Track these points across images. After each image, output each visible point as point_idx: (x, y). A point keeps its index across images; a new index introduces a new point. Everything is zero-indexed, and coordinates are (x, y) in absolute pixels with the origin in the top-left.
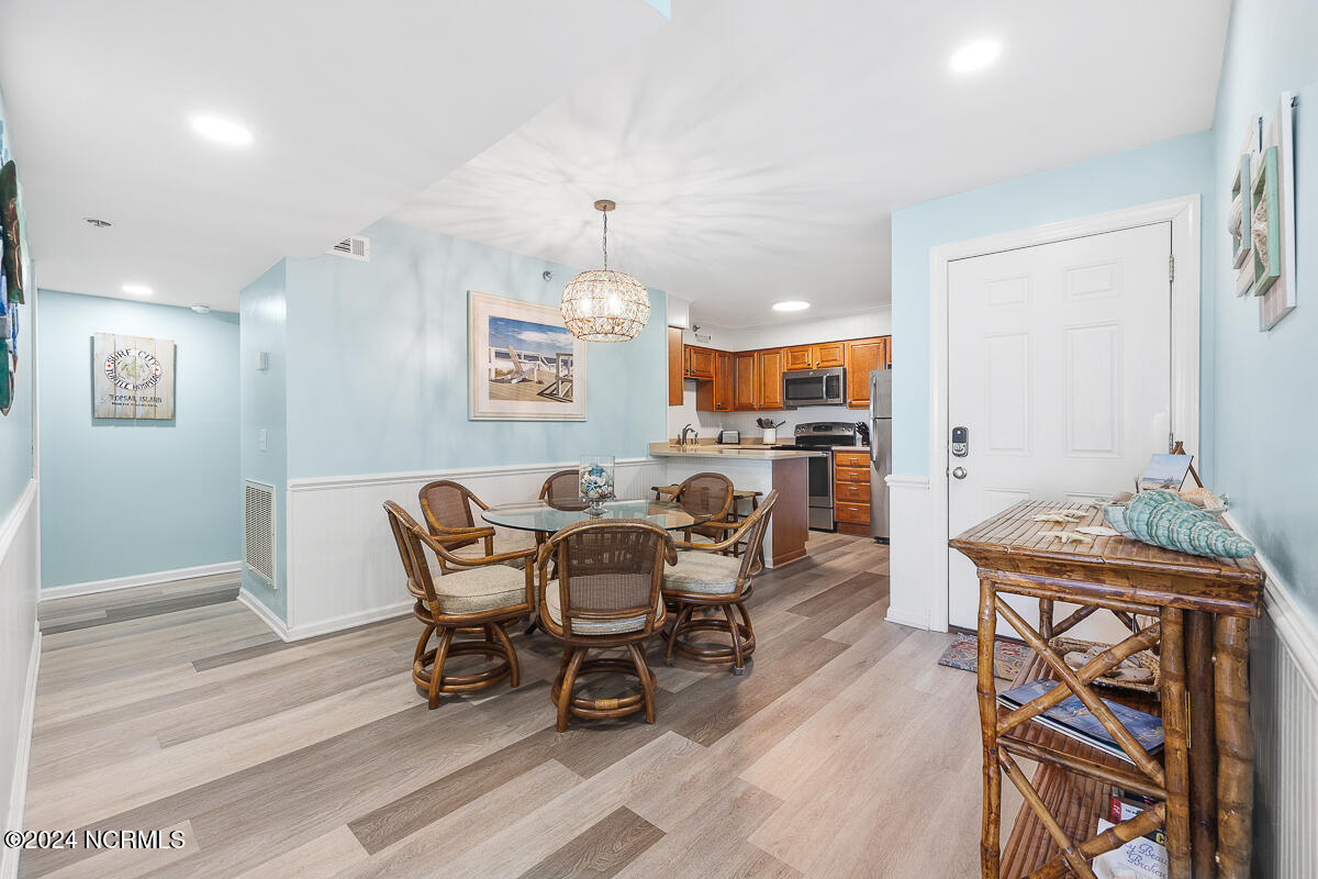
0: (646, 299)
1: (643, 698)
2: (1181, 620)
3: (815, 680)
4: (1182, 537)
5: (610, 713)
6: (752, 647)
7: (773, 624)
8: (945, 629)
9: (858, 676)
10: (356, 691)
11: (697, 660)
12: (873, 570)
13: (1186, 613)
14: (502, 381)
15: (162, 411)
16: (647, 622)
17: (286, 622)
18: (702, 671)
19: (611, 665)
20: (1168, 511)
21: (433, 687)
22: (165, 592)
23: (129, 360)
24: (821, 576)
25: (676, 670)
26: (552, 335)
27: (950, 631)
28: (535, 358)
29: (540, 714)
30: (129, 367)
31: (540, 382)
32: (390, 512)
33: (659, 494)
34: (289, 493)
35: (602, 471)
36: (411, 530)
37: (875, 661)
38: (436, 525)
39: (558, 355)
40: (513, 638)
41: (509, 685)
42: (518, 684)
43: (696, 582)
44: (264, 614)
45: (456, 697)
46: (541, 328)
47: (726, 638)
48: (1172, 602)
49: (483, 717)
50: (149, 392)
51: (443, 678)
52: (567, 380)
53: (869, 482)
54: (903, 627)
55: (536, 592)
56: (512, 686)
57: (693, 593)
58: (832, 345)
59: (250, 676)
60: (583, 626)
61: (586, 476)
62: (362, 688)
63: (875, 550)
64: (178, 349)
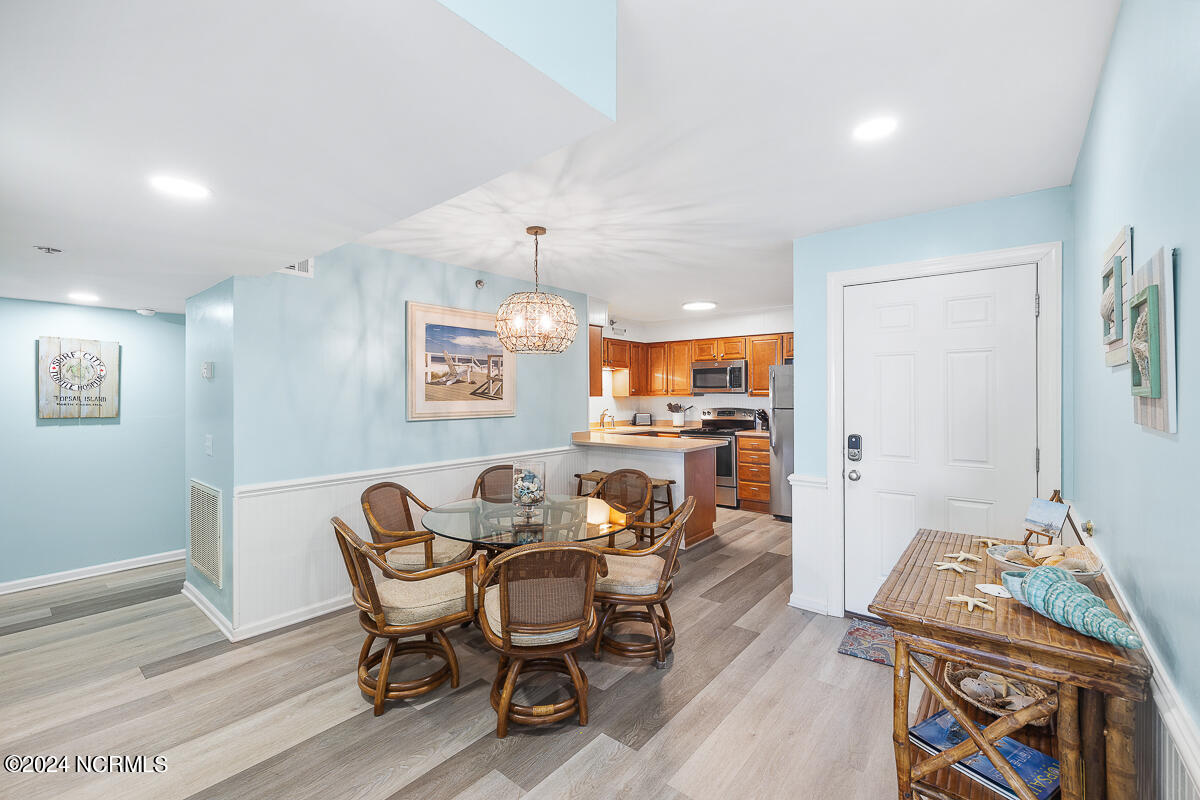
0: (574, 318)
1: (577, 701)
2: (1076, 696)
3: (730, 673)
4: (1076, 620)
5: (547, 719)
6: (672, 641)
7: (690, 611)
8: (842, 615)
9: (768, 667)
10: (303, 696)
11: (624, 656)
12: (776, 550)
13: (1080, 690)
14: (438, 383)
15: (107, 410)
16: (580, 632)
17: (232, 622)
18: (626, 664)
19: (544, 664)
20: (1063, 592)
21: (379, 693)
22: (110, 585)
23: (74, 362)
24: (728, 557)
25: (603, 664)
26: (484, 339)
27: (846, 616)
28: (469, 361)
29: (480, 718)
30: (74, 369)
31: (473, 383)
32: (337, 532)
33: (581, 481)
34: (235, 500)
35: (534, 477)
36: (358, 550)
37: (782, 650)
38: (379, 529)
39: (489, 357)
40: (451, 631)
41: (449, 685)
42: (458, 685)
43: (623, 584)
44: (208, 609)
45: (400, 702)
46: (474, 332)
47: (648, 628)
48: (1069, 680)
49: (427, 723)
50: (94, 392)
51: (388, 684)
52: (498, 379)
53: (768, 464)
54: (805, 612)
55: (475, 599)
56: (452, 687)
57: (620, 594)
58: (735, 340)
59: (199, 682)
60: (521, 639)
61: (520, 482)
62: (308, 693)
63: (776, 528)
64: (123, 350)
